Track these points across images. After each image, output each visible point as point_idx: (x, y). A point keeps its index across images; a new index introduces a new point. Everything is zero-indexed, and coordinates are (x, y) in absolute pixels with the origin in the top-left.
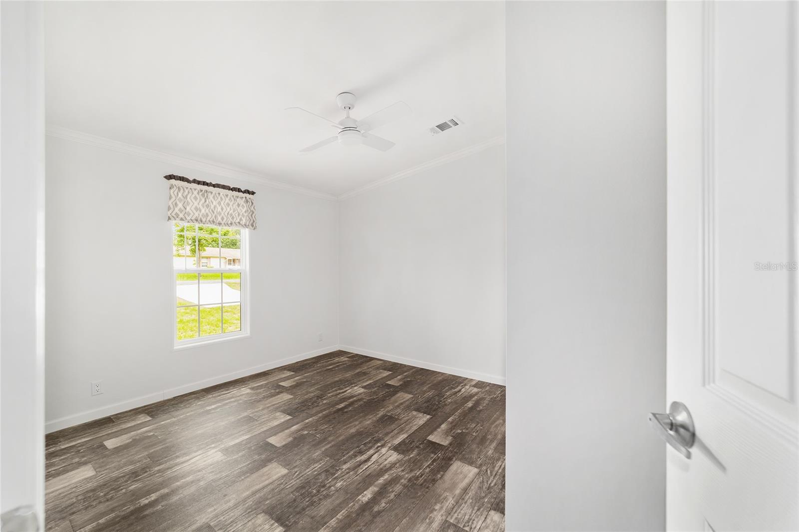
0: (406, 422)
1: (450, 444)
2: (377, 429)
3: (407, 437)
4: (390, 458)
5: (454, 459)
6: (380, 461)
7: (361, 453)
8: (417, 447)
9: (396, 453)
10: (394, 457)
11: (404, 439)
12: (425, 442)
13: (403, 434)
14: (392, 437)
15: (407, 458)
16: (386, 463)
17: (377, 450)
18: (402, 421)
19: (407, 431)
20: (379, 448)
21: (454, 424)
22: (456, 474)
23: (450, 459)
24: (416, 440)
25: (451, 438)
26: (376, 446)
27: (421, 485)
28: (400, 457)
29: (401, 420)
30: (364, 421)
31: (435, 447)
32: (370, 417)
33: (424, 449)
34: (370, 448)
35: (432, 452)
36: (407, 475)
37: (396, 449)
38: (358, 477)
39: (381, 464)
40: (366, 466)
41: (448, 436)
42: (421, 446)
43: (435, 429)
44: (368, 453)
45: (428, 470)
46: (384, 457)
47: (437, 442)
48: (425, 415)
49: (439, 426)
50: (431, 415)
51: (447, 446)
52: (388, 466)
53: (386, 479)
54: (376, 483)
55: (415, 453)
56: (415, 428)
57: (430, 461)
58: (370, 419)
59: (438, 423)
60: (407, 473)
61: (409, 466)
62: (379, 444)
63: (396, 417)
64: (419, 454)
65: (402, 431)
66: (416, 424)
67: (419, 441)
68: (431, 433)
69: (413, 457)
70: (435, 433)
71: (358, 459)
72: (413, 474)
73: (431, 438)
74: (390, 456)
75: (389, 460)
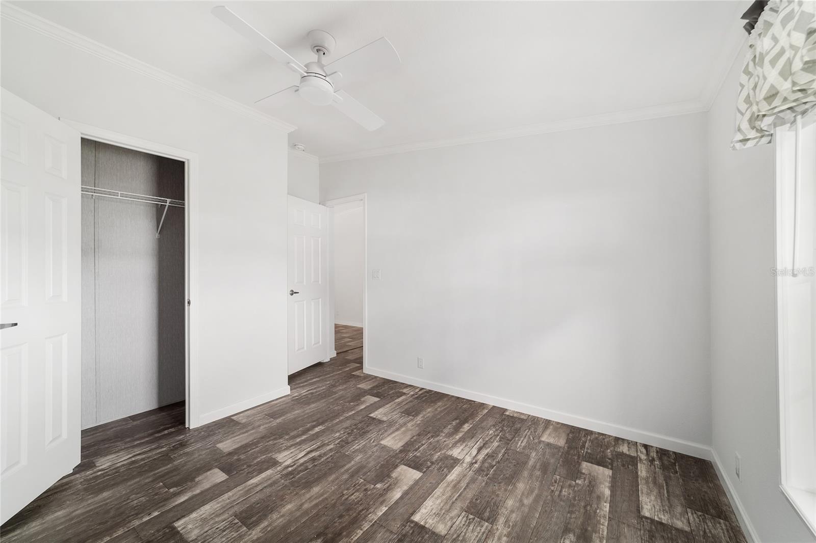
0: (453, 503)
1: (396, 466)
2: (490, 489)
3: (446, 475)
4: (459, 451)
5: (397, 451)
6: (467, 449)
7: (489, 456)
8: (432, 463)
9: (455, 456)
10: (456, 452)
11: (449, 472)
12: (425, 470)
13: (453, 481)
14: (465, 476)
15: (443, 452)
16: (462, 447)
17: (476, 458)
18: (459, 505)
19: (448, 486)
20: (474, 461)
21: (381, 499)
22: (400, 440)
23: (401, 451)
24: (436, 471)
25: (392, 475)
26: (479, 463)
27: (429, 433)
28: (450, 453)
29: (462, 510)
30: (517, 504)
31: (416, 465)
32: (514, 515)
33: (426, 461)
34: (484, 461)
35: (418, 457)
36: (441, 438)
37: (456, 462)
38: (480, 437)
39: (465, 446)
40: (478, 444)
41: (396, 478)
42: (429, 464)
43: (411, 488)
44: (483, 456)
45: (424, 442)
46: (465, 452)
47: (411, 470)
48: (422, 523)
49: (406, 493)
50: (413, 522)
51: (401, 464)
52: (458, 445)
53: (457, 435)
54: (463, 433)
55: (436, 457)
56: (438, 491)
57: (420, 449)
58: (512, 511)
59: (405, 500)
60: (441, 440)
61: (440, 445)
62: (476, 466)
63: (471, 517)
64: (432, 455)
65: (455, 486)
66: (437, 499)
67: (432, 472)
68: (417, 482)
69: (437, 452)
70: (411, 483)
71: (489, 449)
72: (436, 439)
73: (416, 475)
74: (459, 453)
75: (459, 450)
